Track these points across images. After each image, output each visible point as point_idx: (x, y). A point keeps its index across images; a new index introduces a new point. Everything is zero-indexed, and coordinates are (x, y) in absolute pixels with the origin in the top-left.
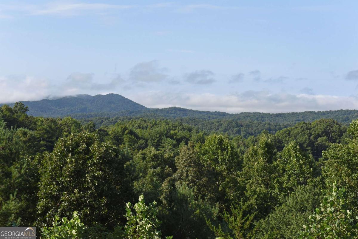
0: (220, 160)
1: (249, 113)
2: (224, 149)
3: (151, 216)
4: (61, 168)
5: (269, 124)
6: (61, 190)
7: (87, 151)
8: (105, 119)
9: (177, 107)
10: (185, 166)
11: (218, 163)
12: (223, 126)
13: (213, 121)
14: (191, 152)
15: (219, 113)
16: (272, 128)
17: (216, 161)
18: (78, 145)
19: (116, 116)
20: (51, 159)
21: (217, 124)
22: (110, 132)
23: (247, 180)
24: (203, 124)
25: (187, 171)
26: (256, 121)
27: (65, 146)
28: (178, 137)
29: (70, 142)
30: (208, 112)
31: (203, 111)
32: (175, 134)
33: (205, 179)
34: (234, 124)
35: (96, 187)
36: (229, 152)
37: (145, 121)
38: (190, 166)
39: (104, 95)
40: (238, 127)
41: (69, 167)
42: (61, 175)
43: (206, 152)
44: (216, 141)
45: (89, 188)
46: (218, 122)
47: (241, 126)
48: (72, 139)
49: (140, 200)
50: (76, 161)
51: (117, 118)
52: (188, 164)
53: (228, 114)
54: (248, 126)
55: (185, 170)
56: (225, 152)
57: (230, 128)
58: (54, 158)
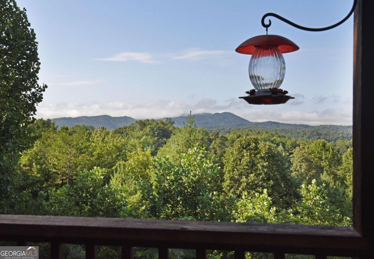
0: (323, 158)
1: (326, 126)
2: (327, 150)
4: (240, 160)
5: (342, 133)
6: (241, 175)
7: (256, 148)
8: (222, 130)
9: (272, 121)
10: (299, 162)
11: (322, 160)
12: (307, 135)
13: (299, 131)
15: (303, 125)
16: (345, 136)
17: (320, 158)
20: (232, 153)
21: (302, 133)
24: (292, 133)
25: (300, 165)
26: (332, 132)
29: (244, 142)
30: (295, 125)
31: (291, 124)
32: (275, 140)
33: (314, 171)
34: (315, 133)
35: (266, 173)
36: (331, 152)
37: (251, 131)
38: (303, 162)
39: (220, 113)
40: (318, 135)
41: (246, 159)
42: (240, 165)
43: (313, 152)
45: (260, 174)
46: (303, 132)
47: (321, 135)
49: (313, 182)
50: (250, 155)
51: (230, 129)
52: (301, 160)
53: (310, 126)
54: (326, 135)
55: (299, 164)
56: (328, 152)
57: (312, 136)
58: (235, 153)
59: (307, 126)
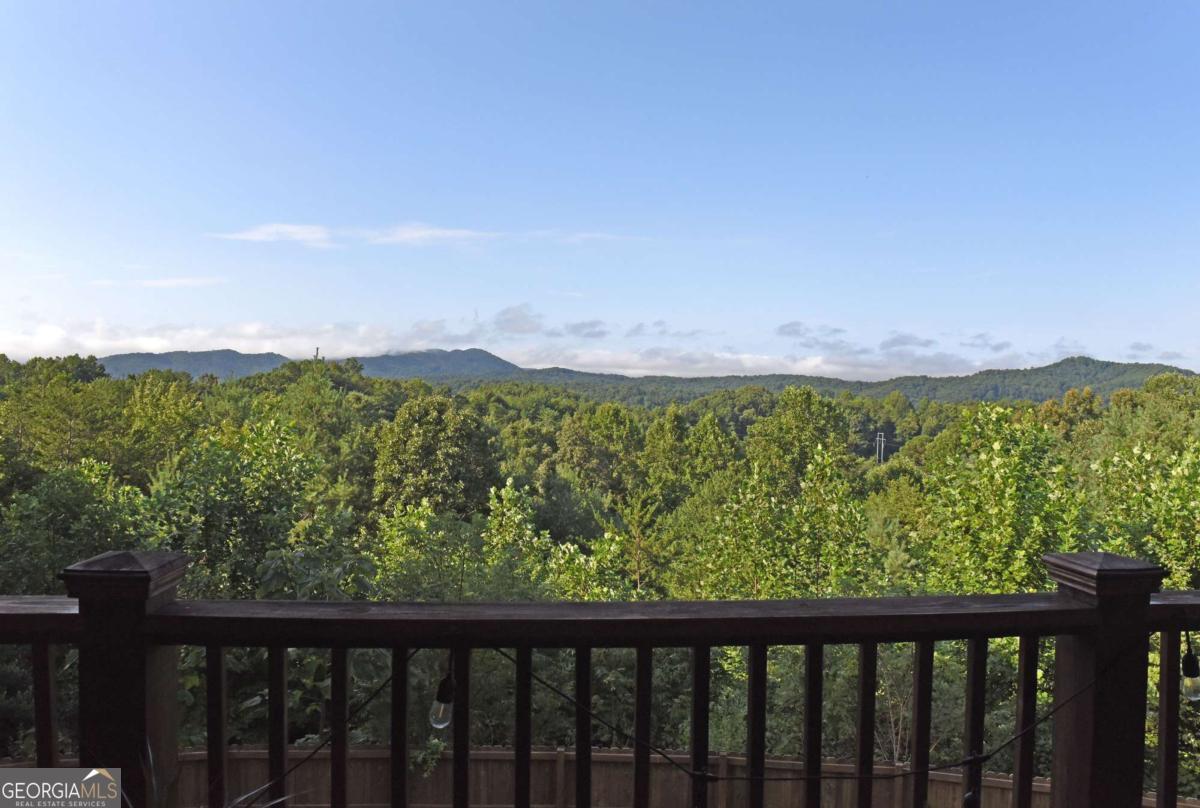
0: (615, 437)
1: (655, 377)
2: (621, 423)
3: (522, 505)
4: (405, 442)
5: (681, 391)
6: (405, 472)
7: (439, 421)
8: (465, 382)
9: (561, 367)
10: (570, 444)
11: (613, 440)
12: (621, 393)
13: (607, 386)
14: (577, 425)
15: (616, 376)
16: (684, 396)
17: (610, 438)
18: (427, 413)
19: (479, 379)
20: (391, 430)
21: (613, 391)
22: (471, 400)
23: (650, 463)
24: (595, 391)
25: (572, 451)
26: (664, 388)
27: (410, 413)
28: (561, 407)
29: (417, 408)
30: (601, 375)
31: (594, 373)
32: (557, 403)
33: (595, 461)
34: (634, 391)
35: (450, 468)
36: (628, 426)
37: (517, 385)
38: (576, 444)
39: (464, 349)
40: (640, 394)
41: (416, 441)
42: (405, 451)
43: (597, 426)
44: (611, 412)
45: (441, 470)
46: (614, 388)
47: (645, 394)
48: (419, 405)
49: (508, 483)
51: (481, 381)
52: (573, 441)
53: (627, 378)
54: (653, 393)
55: (568, 449)
56: (622, 427)
57: (630, 396)
58: (396, 429)
59: (622, 378)
